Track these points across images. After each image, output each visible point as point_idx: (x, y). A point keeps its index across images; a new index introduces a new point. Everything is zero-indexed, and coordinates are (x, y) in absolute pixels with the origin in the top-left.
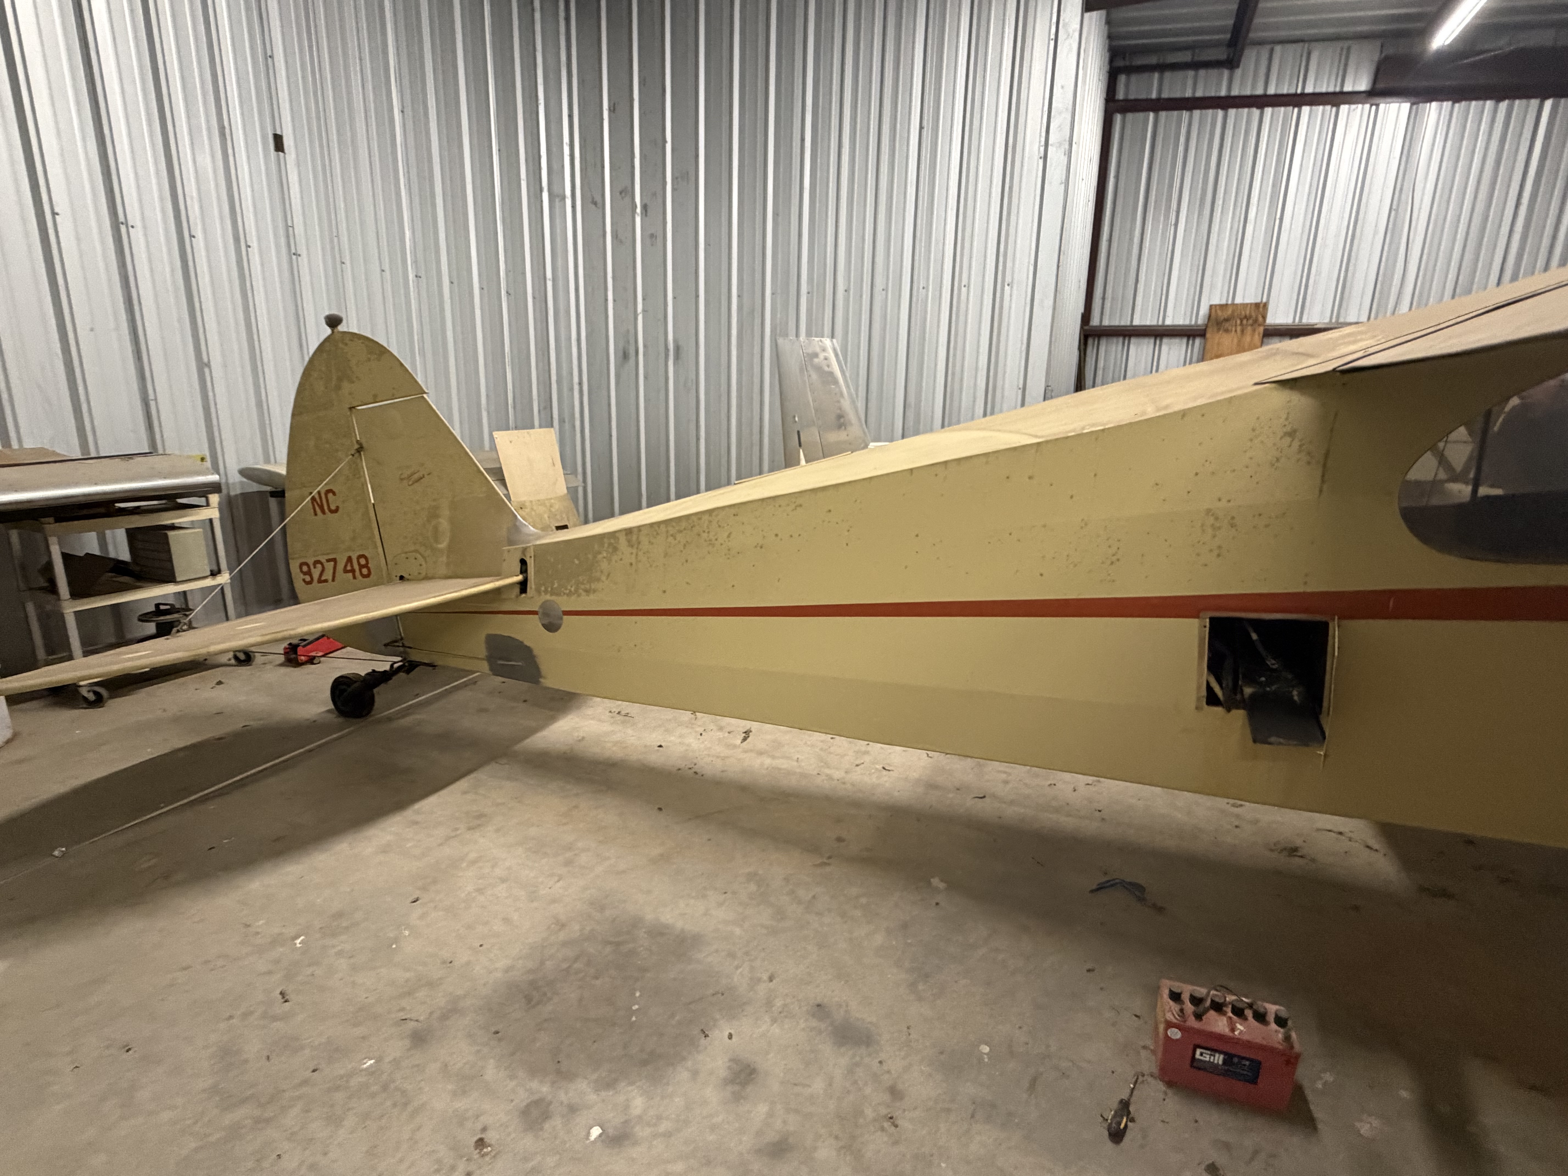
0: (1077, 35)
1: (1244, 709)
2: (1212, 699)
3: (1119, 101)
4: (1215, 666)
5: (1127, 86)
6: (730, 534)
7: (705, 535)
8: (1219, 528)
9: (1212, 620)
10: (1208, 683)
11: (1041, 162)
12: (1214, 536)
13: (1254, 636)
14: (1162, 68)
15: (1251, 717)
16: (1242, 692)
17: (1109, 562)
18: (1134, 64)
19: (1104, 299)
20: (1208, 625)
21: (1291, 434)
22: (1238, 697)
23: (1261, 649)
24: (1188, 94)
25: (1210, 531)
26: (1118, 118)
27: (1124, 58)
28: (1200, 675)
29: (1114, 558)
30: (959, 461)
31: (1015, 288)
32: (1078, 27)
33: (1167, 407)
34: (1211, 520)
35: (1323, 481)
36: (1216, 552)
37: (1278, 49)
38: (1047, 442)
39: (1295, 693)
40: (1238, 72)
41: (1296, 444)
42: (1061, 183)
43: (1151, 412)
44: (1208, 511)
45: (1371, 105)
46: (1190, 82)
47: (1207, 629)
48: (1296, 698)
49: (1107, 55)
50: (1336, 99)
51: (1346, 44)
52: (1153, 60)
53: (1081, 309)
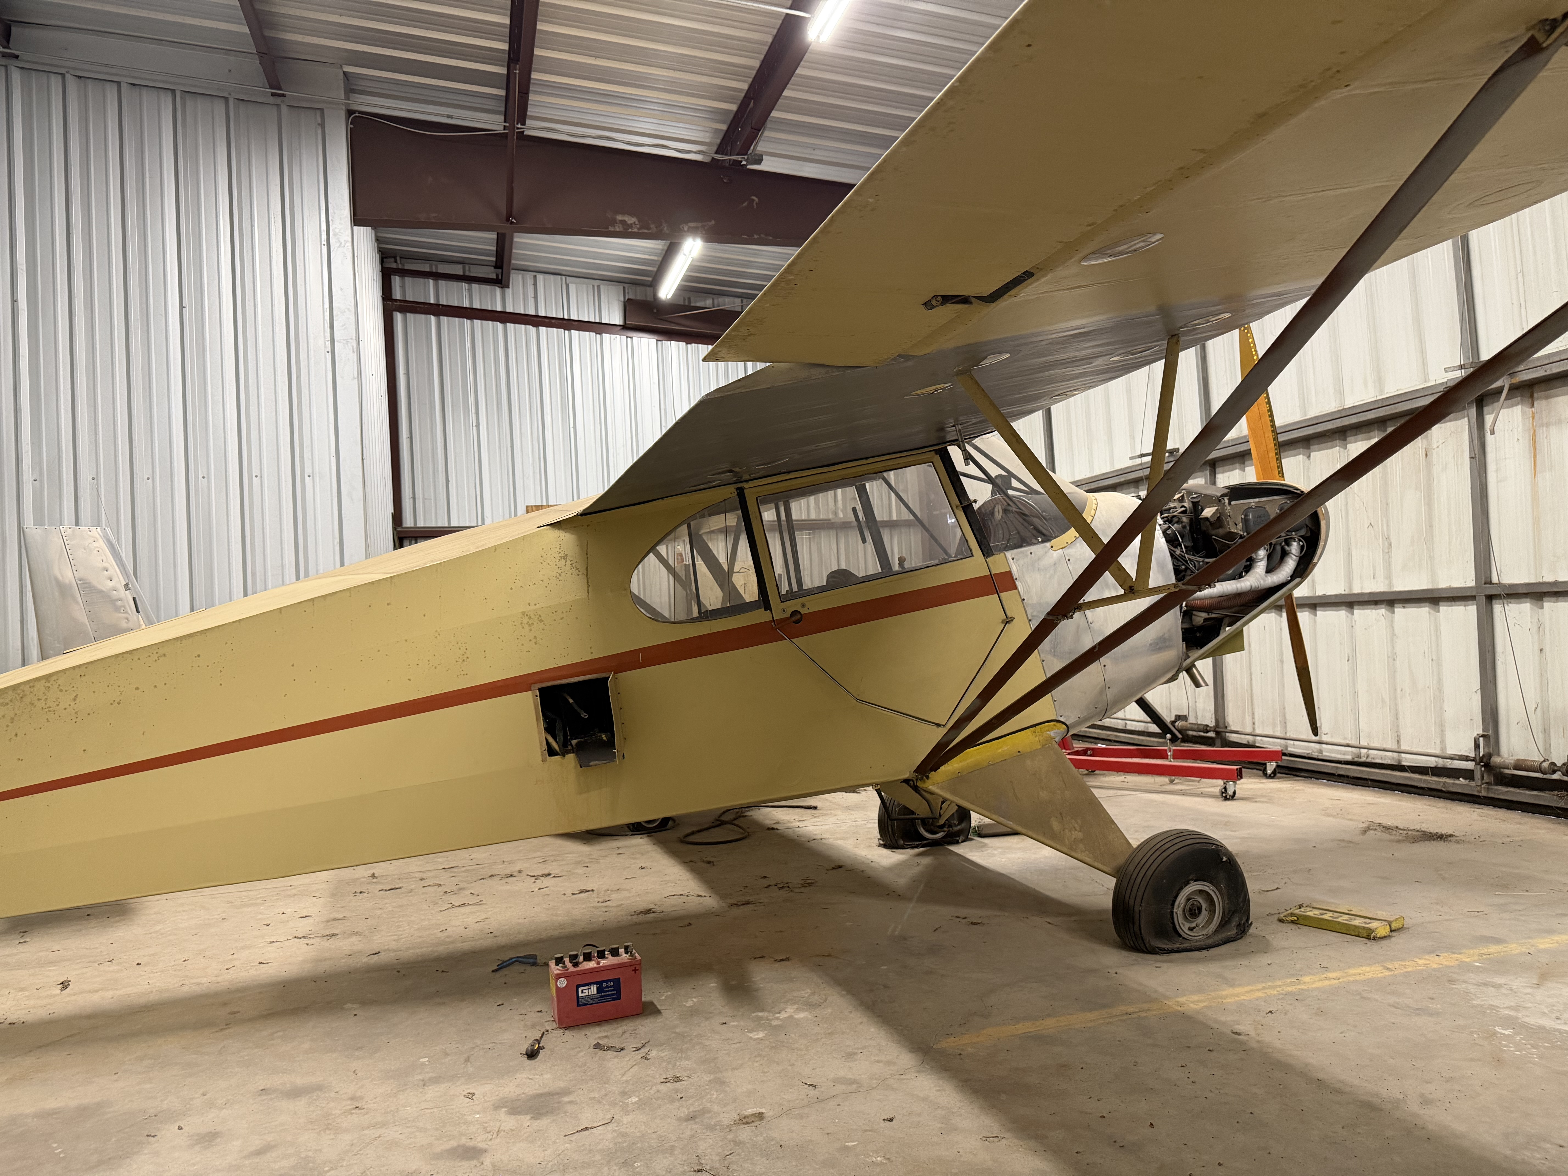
0: (349, 244)
1: (573, 753)
2: (551, 752)
3: (396, 300)
4: (550, 729)
5: (403, 287)
6: (76, 696)
7: (42, 704)
8: (533, 624)
9: (540, 690)
10: (547, 740)
11: (329, 356)
12: (531, 630)
13: (571, 701)
14: (437, 276)
15: (577, 756)
16: (571, 745)
17: (461, 660)
18: (406, 268)
19: (414, 498)
20: (538, 694)
21: (565, 557)
22: (570, 747)
23: (576, 708)
24: (466, 304)
25: (526, 626)
26: (398, 317)
27: (396, 262)
28: (540, 734)
29: (465, 658)
30: (324, 597)
31: (317, 479)
32: (350, 239)
33: (483, 546)
34: (526, 620)
35: (589, 586)
36: (534, 641)
37: (540, 278)
38: (398, 575)
39: (604, 736)
40: (509, 292)
41: (568, 563)
42: (354, 378)
43: (473, 550)
44: (523, 613)
45: (627, 337)
46: (465, 293)
47: (538, 698)
48: (605, 738)
49: (378, 256)
50: (598, 327)
51: (596, 283)
52: (426, 268)
53: (391, 510)
